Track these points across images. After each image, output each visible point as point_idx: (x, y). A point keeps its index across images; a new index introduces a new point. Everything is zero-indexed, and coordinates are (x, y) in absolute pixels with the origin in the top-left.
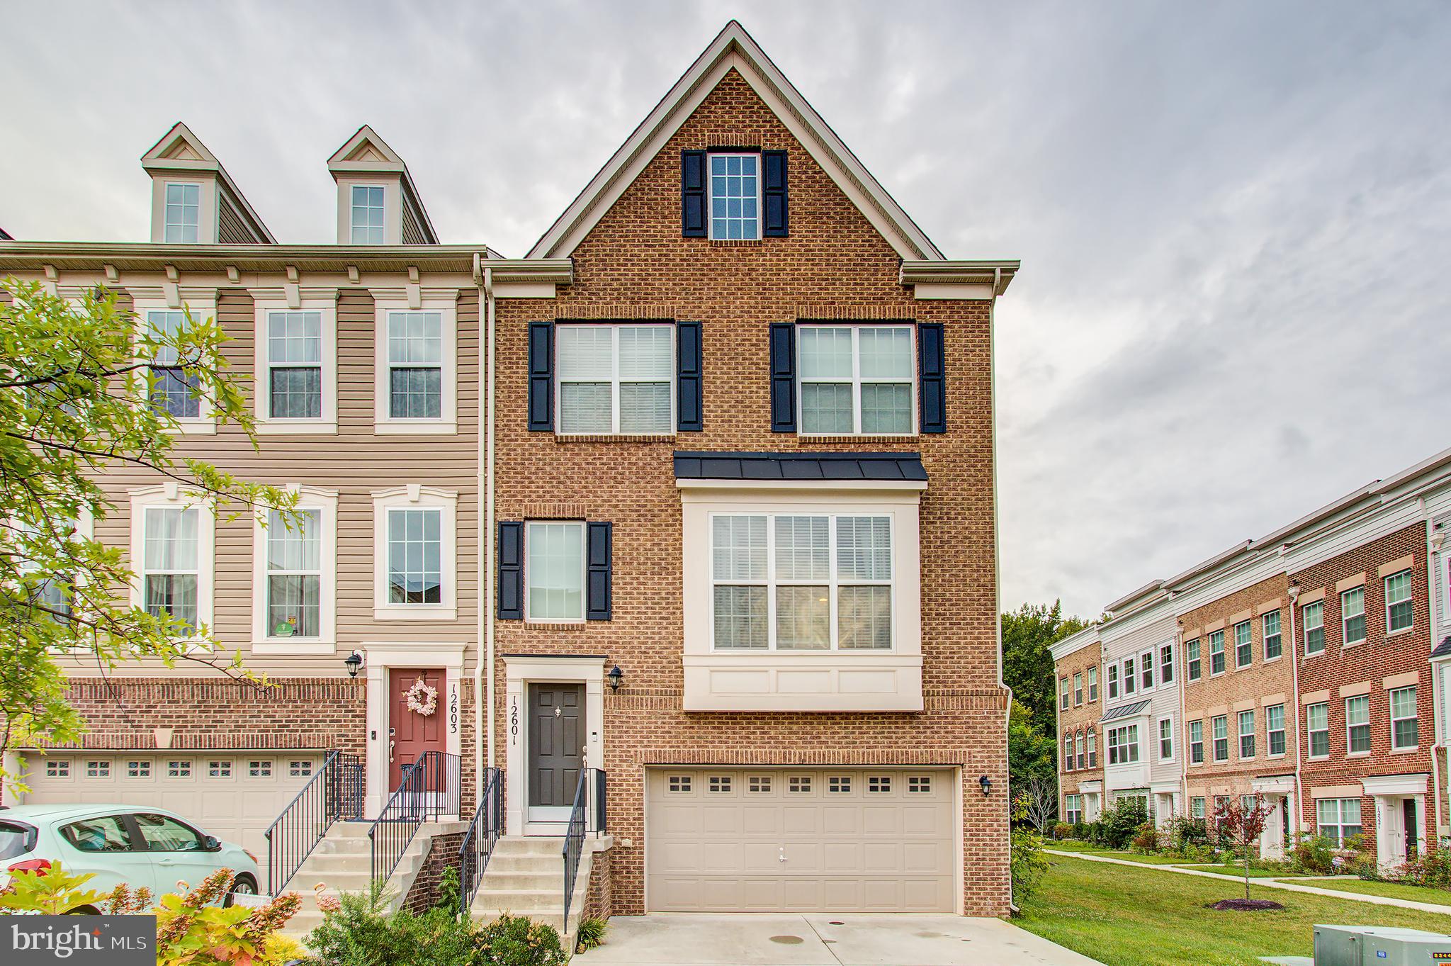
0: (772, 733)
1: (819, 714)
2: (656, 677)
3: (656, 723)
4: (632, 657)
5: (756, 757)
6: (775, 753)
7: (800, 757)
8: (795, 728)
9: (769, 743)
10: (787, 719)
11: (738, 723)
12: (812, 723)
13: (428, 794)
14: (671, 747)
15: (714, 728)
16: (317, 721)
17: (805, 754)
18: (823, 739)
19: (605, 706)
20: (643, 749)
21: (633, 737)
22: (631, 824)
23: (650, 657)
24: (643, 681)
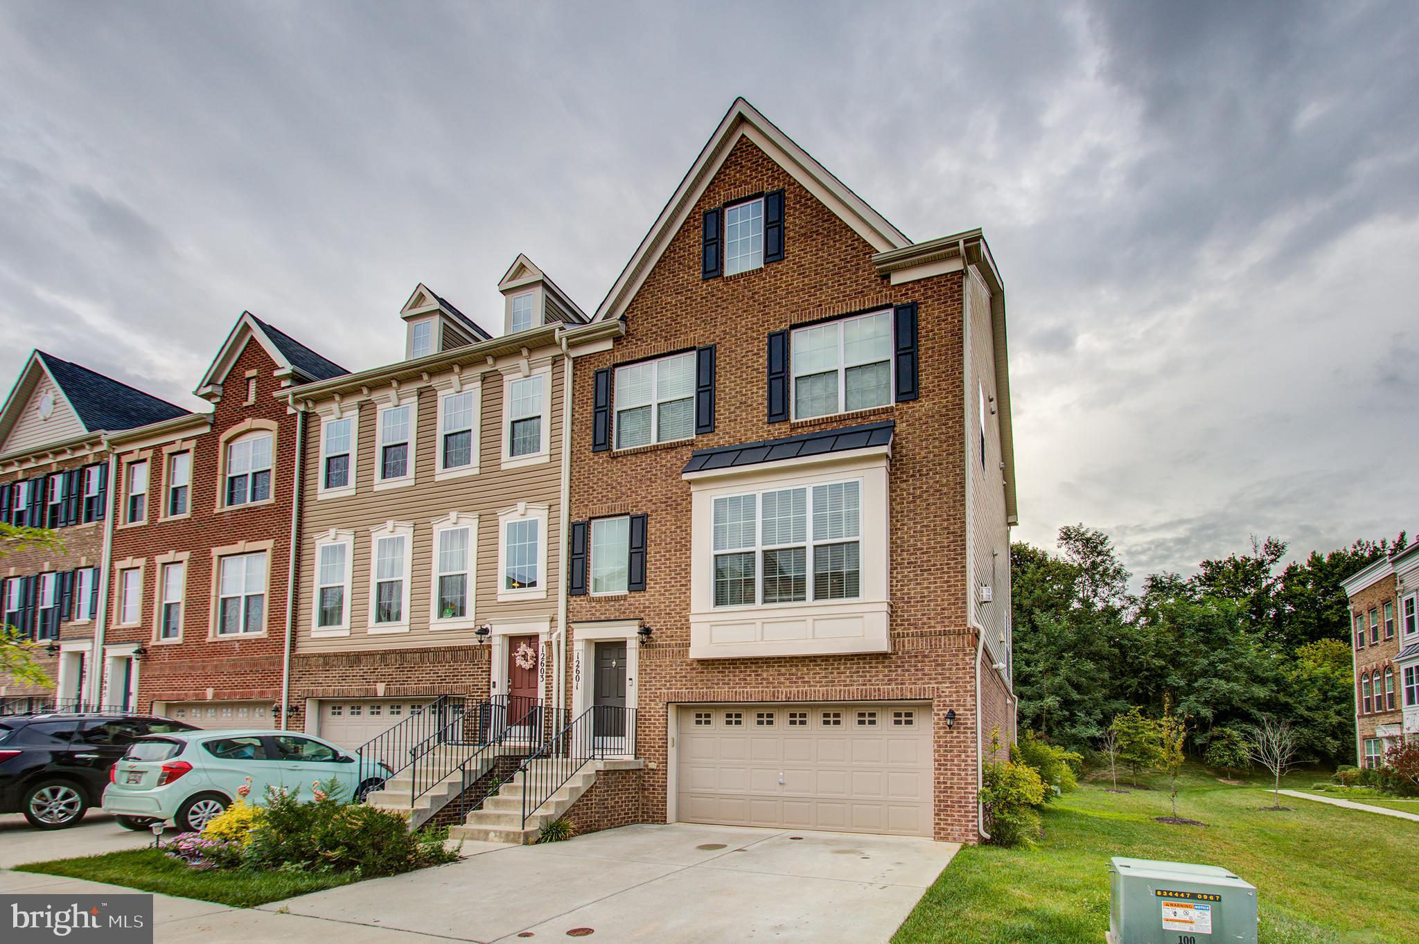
0: (765, 675)
1: (803, 657)
2: (676, 632)
3: (676, 669)
4: (659, 618)
5: (751, 696)
6: (766, 692)
7: (786, 695)
8: (783, 670)
9: (762, 683)
10: (777, 663)
11: (738, 668)
12: (797, 666)
14: (687, 689)
15: (719, 672)
16: (462, 676)
17: (790, 693)
18: (806, 679)
19: (640, 658)
20: (666, 691)
21: (659, 681)
22: (657, 751)
23: (673, 617)
24: (667, 637)
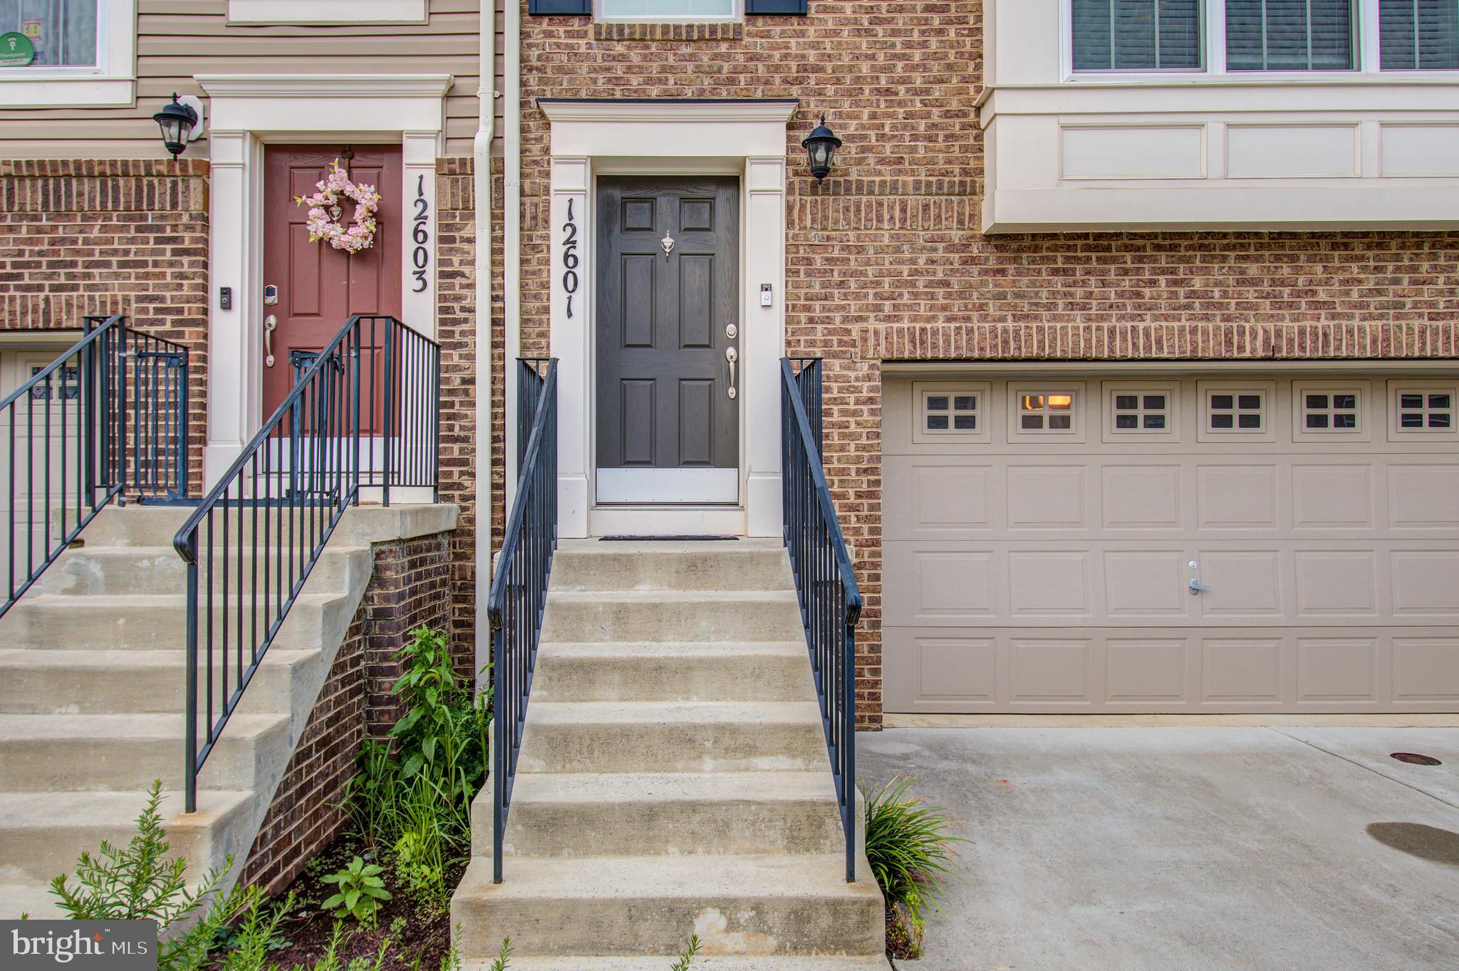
0: (1198, 283)
1: (1313, 235)
2: (913, 150)
3: (913, 261)
4: (856, 104)
5: (1159, 342)
6: (1205, 332)
7: (1266, 340)
8: (1253, 270)
9: (1188, 307)
10: (1234, 248)
11: (1114, 260)
12: (1293, 259)
13: (364, 441)
14: (949, 320)
15: (1055, 272)
16: (88, 265)
17: (1278, 334)
18: (1322, 296)
19: (790, 224)
20: (882, 327)
21: (857, 296)
22: (852, 508)
23: (901, 104)
24: (881, 161)
